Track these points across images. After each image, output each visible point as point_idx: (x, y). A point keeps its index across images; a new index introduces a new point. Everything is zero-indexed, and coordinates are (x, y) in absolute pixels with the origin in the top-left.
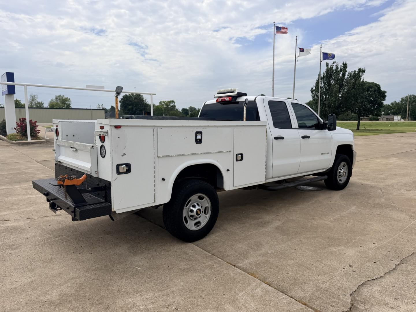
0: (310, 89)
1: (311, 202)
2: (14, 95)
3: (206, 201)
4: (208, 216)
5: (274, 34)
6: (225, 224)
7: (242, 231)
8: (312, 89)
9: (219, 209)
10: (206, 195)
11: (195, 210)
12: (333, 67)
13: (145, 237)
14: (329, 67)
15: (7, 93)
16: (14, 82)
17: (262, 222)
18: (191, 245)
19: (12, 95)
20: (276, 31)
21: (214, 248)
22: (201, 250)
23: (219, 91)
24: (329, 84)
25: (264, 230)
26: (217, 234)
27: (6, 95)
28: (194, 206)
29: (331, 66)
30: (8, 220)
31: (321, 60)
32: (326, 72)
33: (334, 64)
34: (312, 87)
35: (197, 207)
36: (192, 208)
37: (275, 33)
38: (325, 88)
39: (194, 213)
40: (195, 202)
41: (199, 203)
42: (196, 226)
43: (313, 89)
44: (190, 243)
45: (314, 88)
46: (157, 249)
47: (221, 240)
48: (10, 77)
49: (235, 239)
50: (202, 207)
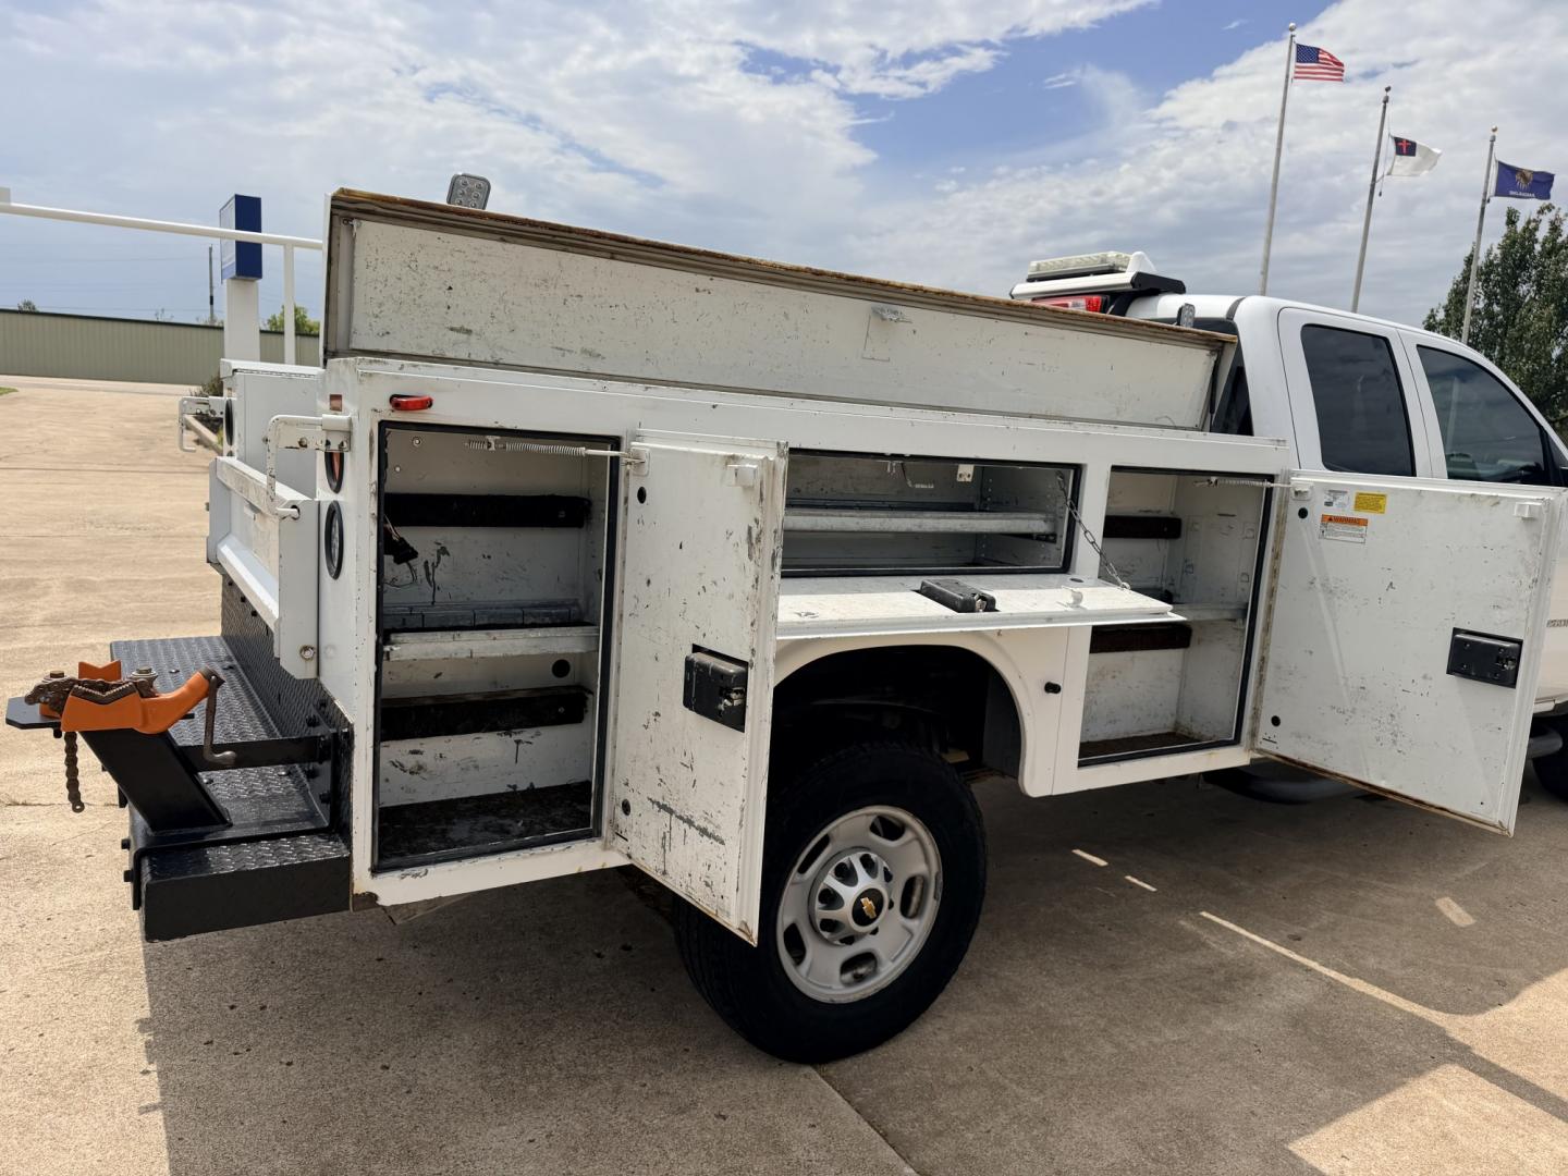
0: (1425, 318)
1: (1468, 870)
2: (259, 281)
3: (916, 843)
4: (921, 927)
5: (1287, 77)
6: (1010, 958)
7: (1102, 1023)
8: (1432, 316)
9: (984, 893)
10: (916, 814)
11: (849, 894)
12: (1536, 229)
13: (588, 992)
14: (1520, 226)
15: (234, 274)
16: (259, 230)
17: (1211, 972)
18: (810, 1082)
19: (253, 281)
20: (1298, 67)
21: (939, 1124)
22: (865, 1127)
23: (1038, 267)
24: (1513, 304)
25: (1225, 1025)
26: (965, 1022)
27: (233, 279)
28: (846, 875)
29: (1529, 222)
30: (24, 804)
31: (1485, 194)
32: (1501, 247)
33: (1541, 217)
34: (1432, 311)
35: (864, 881)
36: (831, 881)
37: (1292, 74)
38: (1491, 316)
39: (845, 913)
40: (856, 848)
41: (874, 856)
42: (848, 976)
43: (1438, 318)
44: (808, 1070)
45: (1441, 316)
46: (627, 1084)
47: (982, 1072)
48: (248, 211)
49: (1058, 1073)
50: (888, 877)
